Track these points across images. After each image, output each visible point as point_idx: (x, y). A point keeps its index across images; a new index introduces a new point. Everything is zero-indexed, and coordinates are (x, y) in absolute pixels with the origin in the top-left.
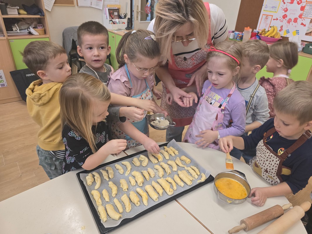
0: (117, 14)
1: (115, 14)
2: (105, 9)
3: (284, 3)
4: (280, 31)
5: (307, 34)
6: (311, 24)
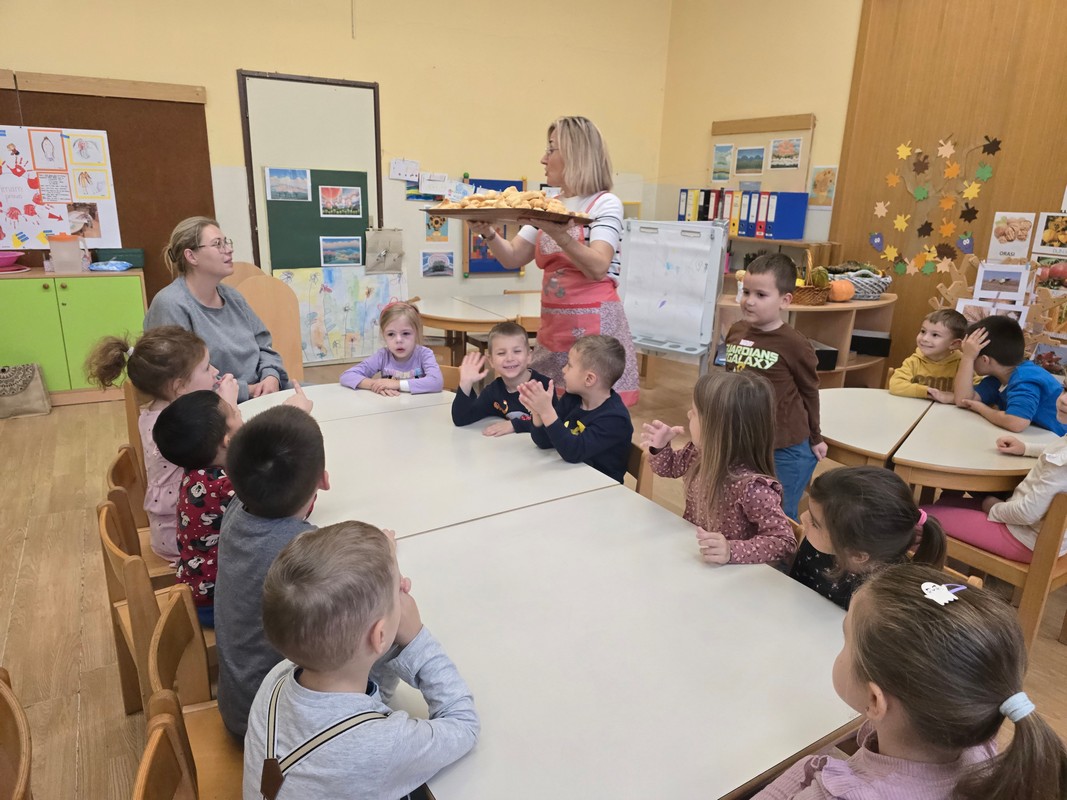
6: (76, 214)
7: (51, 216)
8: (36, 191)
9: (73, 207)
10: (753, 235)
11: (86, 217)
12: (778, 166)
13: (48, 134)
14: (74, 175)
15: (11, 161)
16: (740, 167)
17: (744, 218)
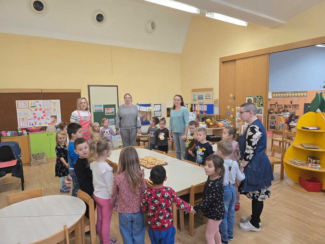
4: (35, 124)
6: (52, 118)
7: (47, 119)
8: (44, 114)
9: (52, 116)
10: (203, 114)
11: (54, 118)
12: (207, 99)
13: (47, 101)
14: (52, 110)
15: (39, 107)
16: (199, 99)
17: (200, 110)
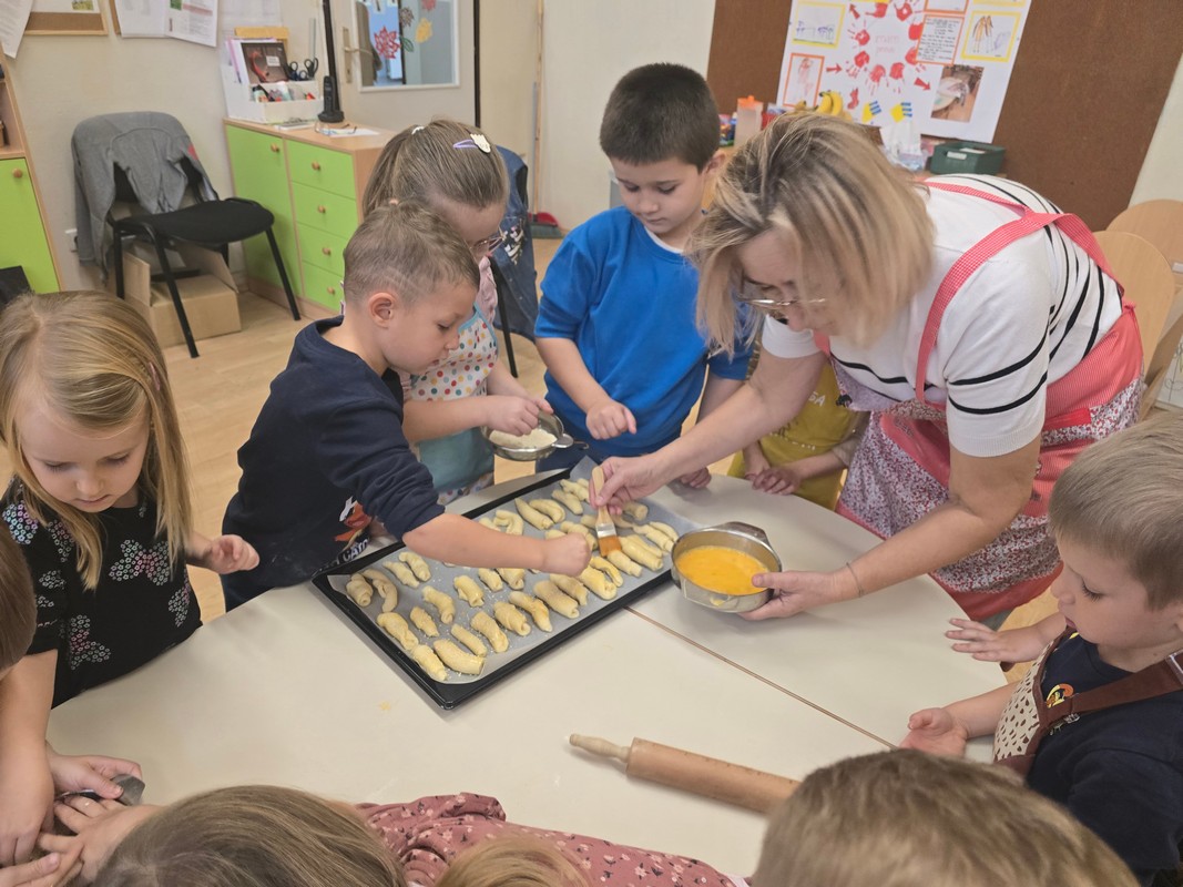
0: (278, 64)
1: (270, 64)
2: (230, 44)
3: (857, 15)
4: (851, 106)
5: (935, 114)
6: (951, 82)
7: (919, 82)
8: (913, 44)
9: (952, 71)
11: (961, 87)
14: (972, 18)
